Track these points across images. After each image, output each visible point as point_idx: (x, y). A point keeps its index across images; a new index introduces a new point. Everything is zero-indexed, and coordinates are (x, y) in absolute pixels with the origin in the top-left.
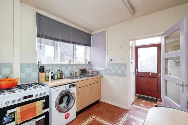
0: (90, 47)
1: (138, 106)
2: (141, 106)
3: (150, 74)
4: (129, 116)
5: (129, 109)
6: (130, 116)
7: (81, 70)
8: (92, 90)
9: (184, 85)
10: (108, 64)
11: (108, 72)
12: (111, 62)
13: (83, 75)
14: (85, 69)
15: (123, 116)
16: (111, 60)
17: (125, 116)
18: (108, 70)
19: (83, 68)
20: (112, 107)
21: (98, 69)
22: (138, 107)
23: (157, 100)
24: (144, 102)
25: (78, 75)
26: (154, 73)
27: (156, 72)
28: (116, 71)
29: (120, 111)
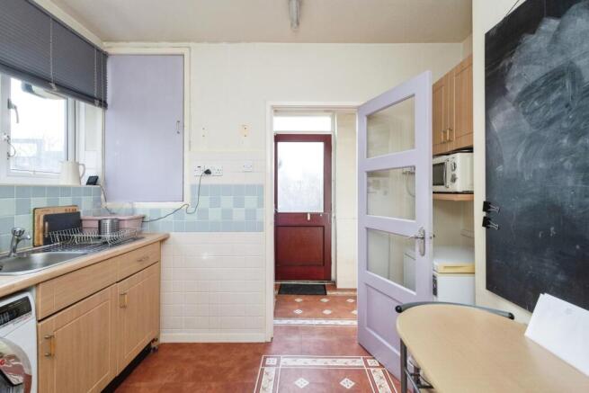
0: (99, 110)
1: (290, 317)
2: (297, 316)
3: (309, 218)
4: (278, 364)
5: (269, 340)
6: (281, 363)
7: (47, 218)
8: (124, 307)
9: (427, 237)
10: (192, 187)
11: (194, 218)
12: (207, 180)
13: (67, 243)
14: (70, 210)
15: (262, 370)
16: (208, 172)
17: (266, 369)
18: (191, 210)
19: (63, 204)
20: (212, 354)
21: (143, 207)
22: (292, 322)
23: (324, 286)
24: (299, 300)
25: (29, 248)
26: (318, 215)
27: (321, 210)
28: (227, 214)
29: (244, 359)
